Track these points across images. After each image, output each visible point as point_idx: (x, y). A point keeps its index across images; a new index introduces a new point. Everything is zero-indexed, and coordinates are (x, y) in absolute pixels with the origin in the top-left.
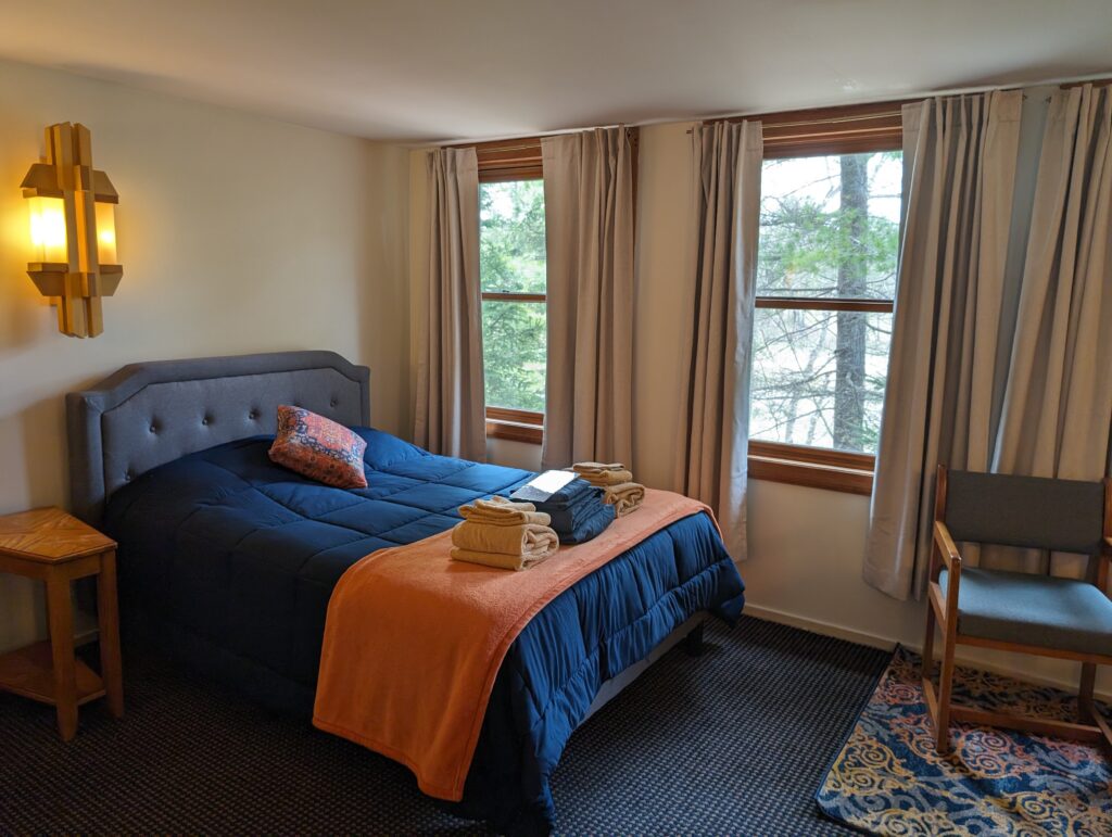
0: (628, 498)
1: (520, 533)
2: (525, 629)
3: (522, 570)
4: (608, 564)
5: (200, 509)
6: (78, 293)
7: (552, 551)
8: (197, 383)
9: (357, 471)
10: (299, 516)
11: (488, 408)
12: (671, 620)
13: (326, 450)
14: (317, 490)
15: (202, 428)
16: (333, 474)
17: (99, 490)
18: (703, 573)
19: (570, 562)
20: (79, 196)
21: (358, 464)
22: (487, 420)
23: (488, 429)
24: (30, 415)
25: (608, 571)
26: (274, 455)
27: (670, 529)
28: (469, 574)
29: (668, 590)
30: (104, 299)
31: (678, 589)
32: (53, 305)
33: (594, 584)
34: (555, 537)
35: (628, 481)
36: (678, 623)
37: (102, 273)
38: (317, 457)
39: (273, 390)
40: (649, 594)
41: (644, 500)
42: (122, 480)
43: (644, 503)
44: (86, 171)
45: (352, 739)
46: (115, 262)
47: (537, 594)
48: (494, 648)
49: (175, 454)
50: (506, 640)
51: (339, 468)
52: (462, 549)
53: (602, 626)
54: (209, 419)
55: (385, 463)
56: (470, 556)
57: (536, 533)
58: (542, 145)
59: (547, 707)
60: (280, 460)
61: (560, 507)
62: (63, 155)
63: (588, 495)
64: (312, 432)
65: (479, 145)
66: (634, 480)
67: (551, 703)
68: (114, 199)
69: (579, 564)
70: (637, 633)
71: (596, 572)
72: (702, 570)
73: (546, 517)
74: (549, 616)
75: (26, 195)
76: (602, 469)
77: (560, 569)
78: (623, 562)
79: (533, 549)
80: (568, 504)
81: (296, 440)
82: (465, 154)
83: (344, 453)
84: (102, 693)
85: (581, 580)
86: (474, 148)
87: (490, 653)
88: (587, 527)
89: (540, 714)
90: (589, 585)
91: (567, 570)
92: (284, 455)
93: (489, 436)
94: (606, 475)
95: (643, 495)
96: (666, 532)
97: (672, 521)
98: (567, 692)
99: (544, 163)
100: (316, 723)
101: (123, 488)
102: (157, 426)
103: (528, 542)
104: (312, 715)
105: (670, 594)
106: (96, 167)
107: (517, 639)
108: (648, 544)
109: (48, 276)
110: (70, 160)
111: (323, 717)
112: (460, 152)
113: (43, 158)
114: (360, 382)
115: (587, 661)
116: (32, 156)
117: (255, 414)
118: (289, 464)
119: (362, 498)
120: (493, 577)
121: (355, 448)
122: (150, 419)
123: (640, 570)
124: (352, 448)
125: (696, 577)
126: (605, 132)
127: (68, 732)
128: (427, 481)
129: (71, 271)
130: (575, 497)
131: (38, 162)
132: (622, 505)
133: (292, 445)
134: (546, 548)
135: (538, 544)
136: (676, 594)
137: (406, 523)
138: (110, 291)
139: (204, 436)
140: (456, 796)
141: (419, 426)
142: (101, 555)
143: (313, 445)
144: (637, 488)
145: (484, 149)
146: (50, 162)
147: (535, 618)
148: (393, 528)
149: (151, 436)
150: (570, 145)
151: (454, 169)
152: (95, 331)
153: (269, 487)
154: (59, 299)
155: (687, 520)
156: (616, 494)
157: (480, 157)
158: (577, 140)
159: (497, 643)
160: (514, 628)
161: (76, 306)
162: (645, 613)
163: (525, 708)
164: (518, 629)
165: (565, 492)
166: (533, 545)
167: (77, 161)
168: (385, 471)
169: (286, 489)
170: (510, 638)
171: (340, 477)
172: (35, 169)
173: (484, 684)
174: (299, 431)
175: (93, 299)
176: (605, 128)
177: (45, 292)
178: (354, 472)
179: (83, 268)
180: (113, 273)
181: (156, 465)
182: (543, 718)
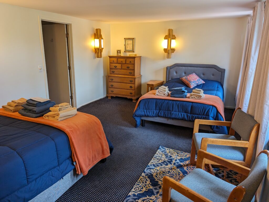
6: (168, 52)
8: (184, 67)
20: (170, 39)
37: (172, 50)
39: (198, 70)
46: (174, 48)
54: (185, 73)
68: (175, 39)
92: (182, 79)
102: (176, 73)
105: (184, 113)
110: (169, 34)
114: (221, 72)
136: (187, 115)
172: (166, 36)
177: (165, 52)
179: (169, 49)
181: (175, 78)
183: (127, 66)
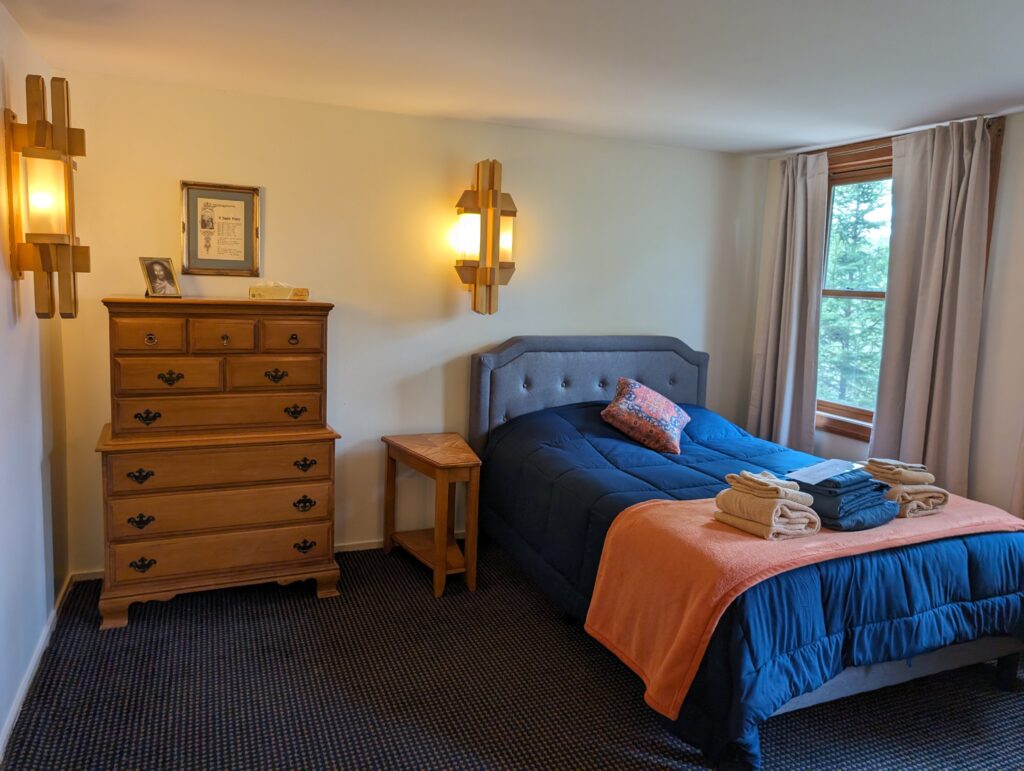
0: (926, 501)
1: (773, 506)
2: (755, 587)
3: (772, 540)
4: (870, 554)
5: (542, 448)
6: (484, 282)
7: (810, 530)
8: (560, 354)
9: (672, 438)
10: (611, 466)
11: (819, 401)
12: (949, 632)
13: (648, 417)
14: (633, 448)
15: (560, 389)
16: (651, 439)
17: (485, 427)
18: (1011, 597)
19: (824, 543)
20: (490, 212)
21: (675, 435)
22: (817, 412)
23: (817, 422)
24: (449, 367)
25: (867, 561)
26: (606, 416)
27: (967, 540)
28: (720, 532)
29: (954, 600)
30: (501, 288)
31: (969, 605)
32: (470, 291)
33: (845, 570)
34: (816, 518)
35: (930, 484)
36: (960, 639)
37: (500, 268)
38: (639, 422)
39: (619, 365)
40: (920, 598)
41: (946, 506)
42: (500, 420)
43: (945, 509)
44: (495, 193)
45: (608, 647)
46: (510, 260)
47: (774, 562)
48: (719, 596)
49: (540, 406)
50: (732, 593)
51: (657, 434)
52: (724, 512)
53: (850, 610)
54: (567, 383)
55: (705, 438)
56: (729, 519)
57: (792, 509)
58: (894, 144)
59: (765, 664)
60: (610, 420)
61: (830, 492)
62: (484, 183)
63: (865, 487)
64: (638, 401)
65: (830, 150)
66: (935, 484)
67: (771, 662)
68: (513, 214)
69: (832, 547)
70: (896, 632)
71: (851, 558)
72: (1009, 592)
73: (809, 498)
74: (784, 585)
75: (459, 213)
76: (897, 466)
77: (809, 546)
78: (889, 558)
79: (788, 523)
80: (838, 491)
81: (624, 405)
82: (817, 159)
83: (663, 422)
84: (463, 570)
85: (831, 561)
86: (826, 153)
87: (715, 600)
88: (859, 517)
89: (755, 667)
90: (838, 568)
91: (816, 549)
92: (613, 416)
93: (818, 428)
94: (899, 473)
95: (945, 501)
96: (960, 542)
97: (972, 532)
98: (793, 660)
99: (894, 163)
100: (586, 628)
101: (501, 428)
102: (528, 383)
103: (782, 516)
104: (585, 621)
105: (954, 606)
106: (504, 190)
107: (744, 594)
108: (931, 547)
109: (468, 271)
110: (487, 186)
111: (591, 626)
112: (811, 158)
113: (473, 186)
114: (698, 366)
115: (826, 640)
116: (467, 184)
117: (604, 383)
118: (617, 424)
119: (670, 461)
120: (740, 539)
121: (674, 419)
122: (523, 377)
123: (911, 571)
124: (672, 420)
125: (998, 598)
126: (960, 126)
127: (438, 592)
128: (734, 457)
129: (481, 266)
130: (849, 486)
131: (470, 189)
132: (915, 507)
133: (620, 409)
134: (804, 526)
135: (793, 521)
136: (964, 609)
137: (695, 486)
138: (505, 282)
139: (561, 396)
140: (672, 715)
141: (753, 412)
142: (470, 468)
143: (637, 412)
144: (938, 492)
145: (835, 154)
146: (475, 189)
147: (768, 581)
148: (681, 488)
149: (523, 390)
150: (922, 142)
151: (804, 174)
152: (492, 310)
153: (596, 440)
154: (473, 286)
155: (999, 536)
156: (909, 494)
157: (831, 161)
158: (929, 137)
159: (723, 592)
160: (742, 584)
161: (482, 290)
162: (912, 614)
163: (740, 656)
164: (745, 586)
165: (837, 479)
166: (787, 520)
167: (491, 186)
168: (701, 444)
169: (609, 443)
170: (736, 592)
171: (657, 442)
172: (466, 193)
173: (707, 624)
174: (628, 399)
175: (493, 287)
176: (961, 121)
177: (464, 281)
178: (669, 440)
179: (489, 264)
180: (508, 268)
181: (525, 412)
182: (758, 671)
183: (271, 370)
